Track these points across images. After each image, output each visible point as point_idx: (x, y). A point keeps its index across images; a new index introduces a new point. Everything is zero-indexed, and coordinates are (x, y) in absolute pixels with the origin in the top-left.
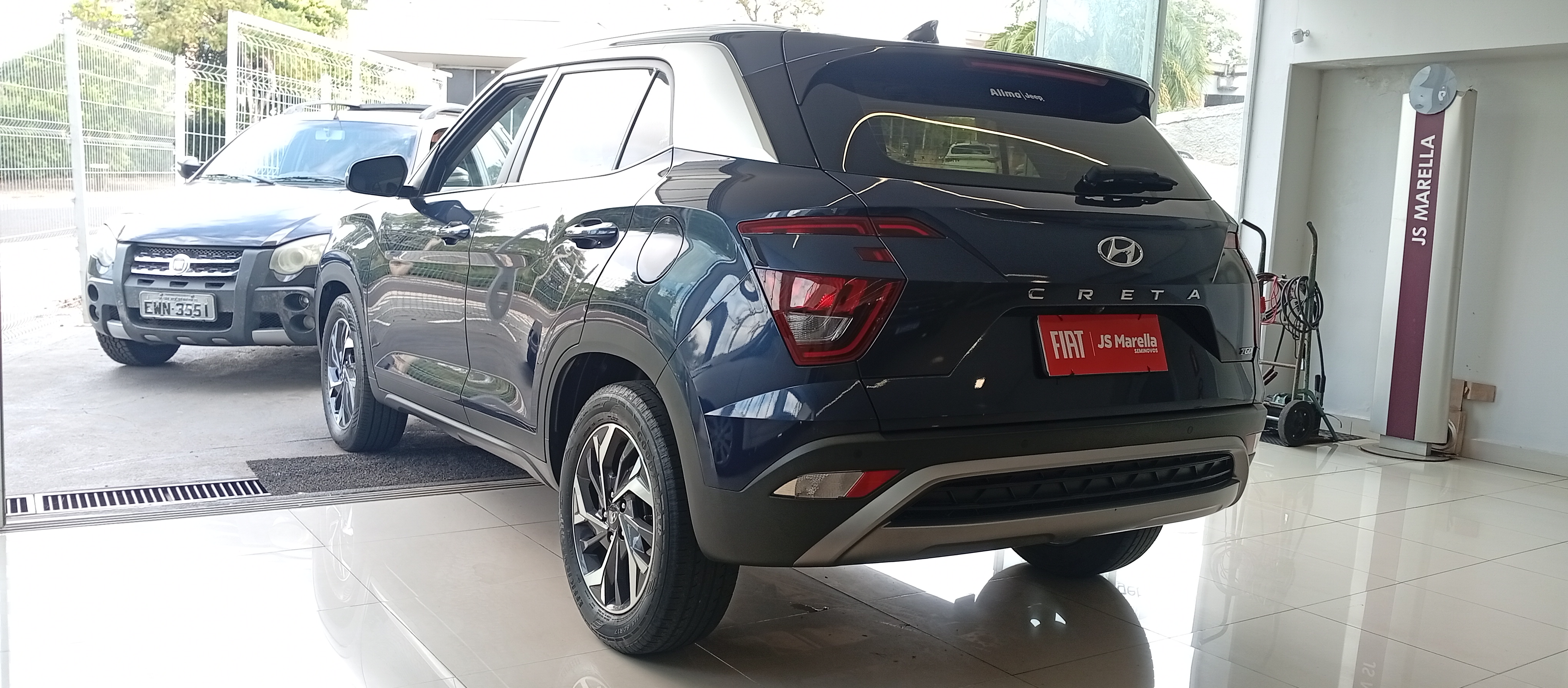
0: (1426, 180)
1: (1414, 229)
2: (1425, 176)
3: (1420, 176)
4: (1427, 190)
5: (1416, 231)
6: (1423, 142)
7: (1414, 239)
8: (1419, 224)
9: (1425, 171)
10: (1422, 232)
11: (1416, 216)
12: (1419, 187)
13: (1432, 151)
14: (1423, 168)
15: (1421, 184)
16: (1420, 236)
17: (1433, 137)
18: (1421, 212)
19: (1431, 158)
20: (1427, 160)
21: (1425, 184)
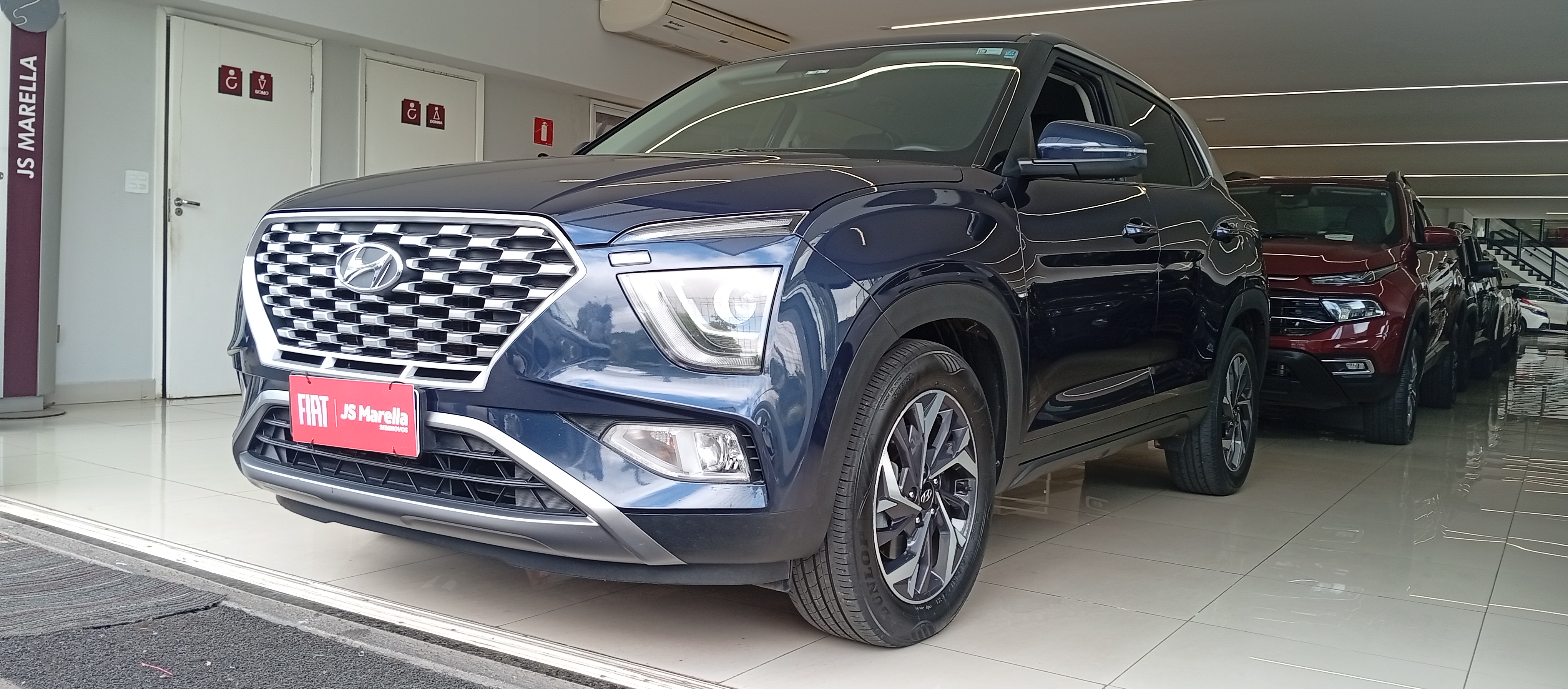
0: (29, 105)
1: (19, 160)
2: (27, 100)
3: (21, 99)
4: (31, 117)
5: (22, 162)
6: (23, 62)
7: (19, 171)
8: (25, 154)
9: (27, 95)
10: (29, 164)
11: (20, 145)
12: (21, 113)
13: (35, 74)
14: (24, 92)
15: (24, 110)
16: (27, 168)
17: (35, 58)
18: (25, 141)
19: (34, 82)
20: (29, 84)
21: (28, 109)
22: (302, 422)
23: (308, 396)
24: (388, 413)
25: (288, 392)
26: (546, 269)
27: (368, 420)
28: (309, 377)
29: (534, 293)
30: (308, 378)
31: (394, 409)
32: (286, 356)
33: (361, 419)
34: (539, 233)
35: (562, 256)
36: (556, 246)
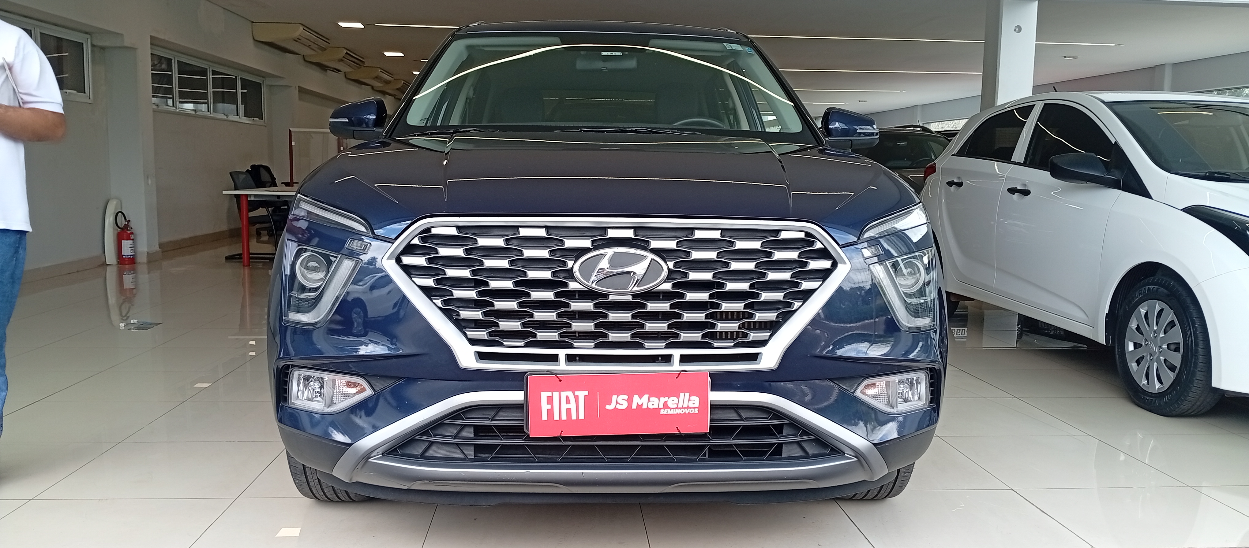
22: (545, 417)
23: (556, 394)
24: (675, 399)
25: (523, 392)
26: (815, 265)
27: (645, 407)
28: (557, 375)
29: (806, 285)
30: (557, 377)
31: (682, 395)
32: (482, 356)
33: (634, 406)
34: (802, 235)
35: (824, 254)
36: (818, 246)
